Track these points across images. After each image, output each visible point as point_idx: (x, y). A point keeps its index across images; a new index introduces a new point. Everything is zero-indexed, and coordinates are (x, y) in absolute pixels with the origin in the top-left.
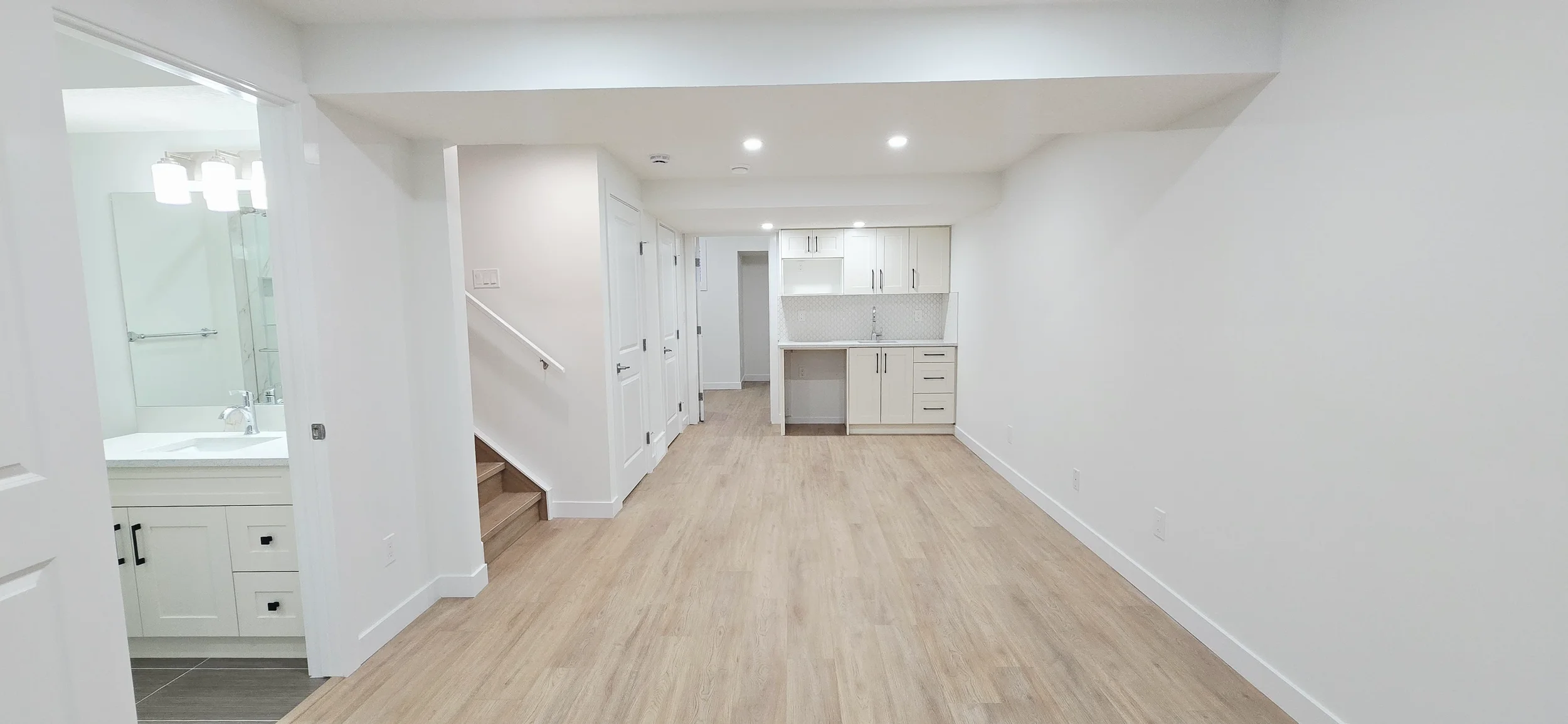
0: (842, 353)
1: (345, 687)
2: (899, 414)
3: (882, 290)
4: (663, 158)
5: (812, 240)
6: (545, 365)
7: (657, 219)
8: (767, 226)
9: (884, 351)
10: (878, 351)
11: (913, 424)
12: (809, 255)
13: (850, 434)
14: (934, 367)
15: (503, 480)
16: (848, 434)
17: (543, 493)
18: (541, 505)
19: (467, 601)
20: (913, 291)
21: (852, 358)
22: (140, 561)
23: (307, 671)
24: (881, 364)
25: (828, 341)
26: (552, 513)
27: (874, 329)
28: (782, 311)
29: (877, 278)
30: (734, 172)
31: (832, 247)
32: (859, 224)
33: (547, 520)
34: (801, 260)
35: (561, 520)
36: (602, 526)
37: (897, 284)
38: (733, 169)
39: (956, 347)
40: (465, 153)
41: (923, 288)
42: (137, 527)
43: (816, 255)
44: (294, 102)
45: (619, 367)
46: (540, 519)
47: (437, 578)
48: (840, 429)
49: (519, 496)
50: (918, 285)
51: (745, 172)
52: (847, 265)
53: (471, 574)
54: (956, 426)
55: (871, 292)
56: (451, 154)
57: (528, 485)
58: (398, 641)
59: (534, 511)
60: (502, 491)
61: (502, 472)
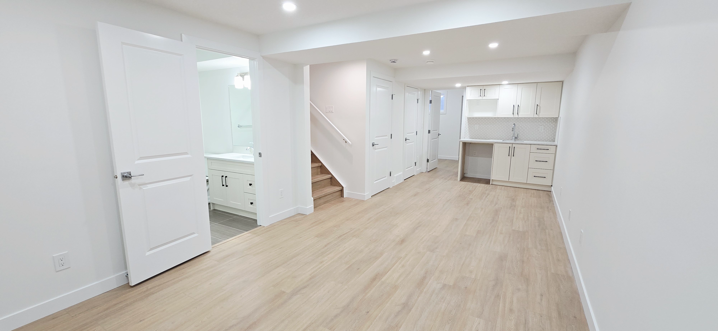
0: (491, 145)
1: (263, 229)
2: (518, 177)
3: (518, 115)
4: (394, 60)
5: (483, 90)
6: (346, 142)
7: (405, 84)
8: (458, 85)
9: (514, 145)
10: (511, 145)
11: (527, 183)
12: (481, 98)
13: (492, 184)
14: (542, 156)
15: (331, 181)
16: (491, 184)
17: (343, 187)
18: (342, 191)
19: (305, 215)
20: (536, 116)
21: (496, 148)
22: (227, 186)
23: (257, 223)
24: (512, 152)
25: (489, 139)
26: (345, 195)
27: (514, 134)
28: (467, 124)
29: (516, 108)
30: (427, 63)
31: (492, 94)
32: (505, 82)
33: (343, 197)
34: (478, 100)
35: (348, 198)
36: (361, 202)
37: (527, 112)
38: (427, 62)
39: (557, 146)
40: (313, 68)
41: (542, 115)
42: (226, 177)
43: (484, 98)
44: (256, 59)
45: (373, 144)
46: (341, 197)
47: (298, 206)
48: (487, 182)
49: (335, 187)
50: (539, 113)
51: (433, 63)
52: (500, 102)
53: (307, 207)
54: (552, 187)
55: (512, 116)
56: (307, 69)
57: (338, 184)
58: (281, 221)
59: (339, 193)
60: (330, 185)
61: (331, 178)
